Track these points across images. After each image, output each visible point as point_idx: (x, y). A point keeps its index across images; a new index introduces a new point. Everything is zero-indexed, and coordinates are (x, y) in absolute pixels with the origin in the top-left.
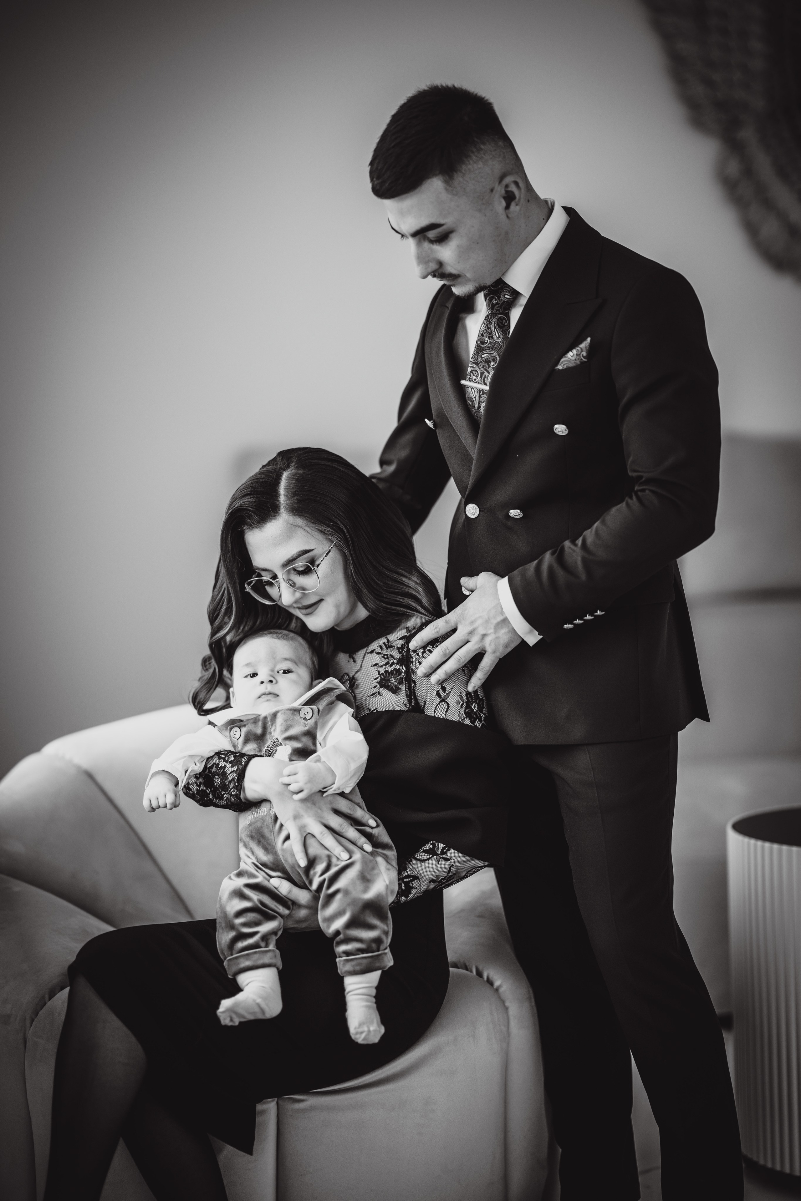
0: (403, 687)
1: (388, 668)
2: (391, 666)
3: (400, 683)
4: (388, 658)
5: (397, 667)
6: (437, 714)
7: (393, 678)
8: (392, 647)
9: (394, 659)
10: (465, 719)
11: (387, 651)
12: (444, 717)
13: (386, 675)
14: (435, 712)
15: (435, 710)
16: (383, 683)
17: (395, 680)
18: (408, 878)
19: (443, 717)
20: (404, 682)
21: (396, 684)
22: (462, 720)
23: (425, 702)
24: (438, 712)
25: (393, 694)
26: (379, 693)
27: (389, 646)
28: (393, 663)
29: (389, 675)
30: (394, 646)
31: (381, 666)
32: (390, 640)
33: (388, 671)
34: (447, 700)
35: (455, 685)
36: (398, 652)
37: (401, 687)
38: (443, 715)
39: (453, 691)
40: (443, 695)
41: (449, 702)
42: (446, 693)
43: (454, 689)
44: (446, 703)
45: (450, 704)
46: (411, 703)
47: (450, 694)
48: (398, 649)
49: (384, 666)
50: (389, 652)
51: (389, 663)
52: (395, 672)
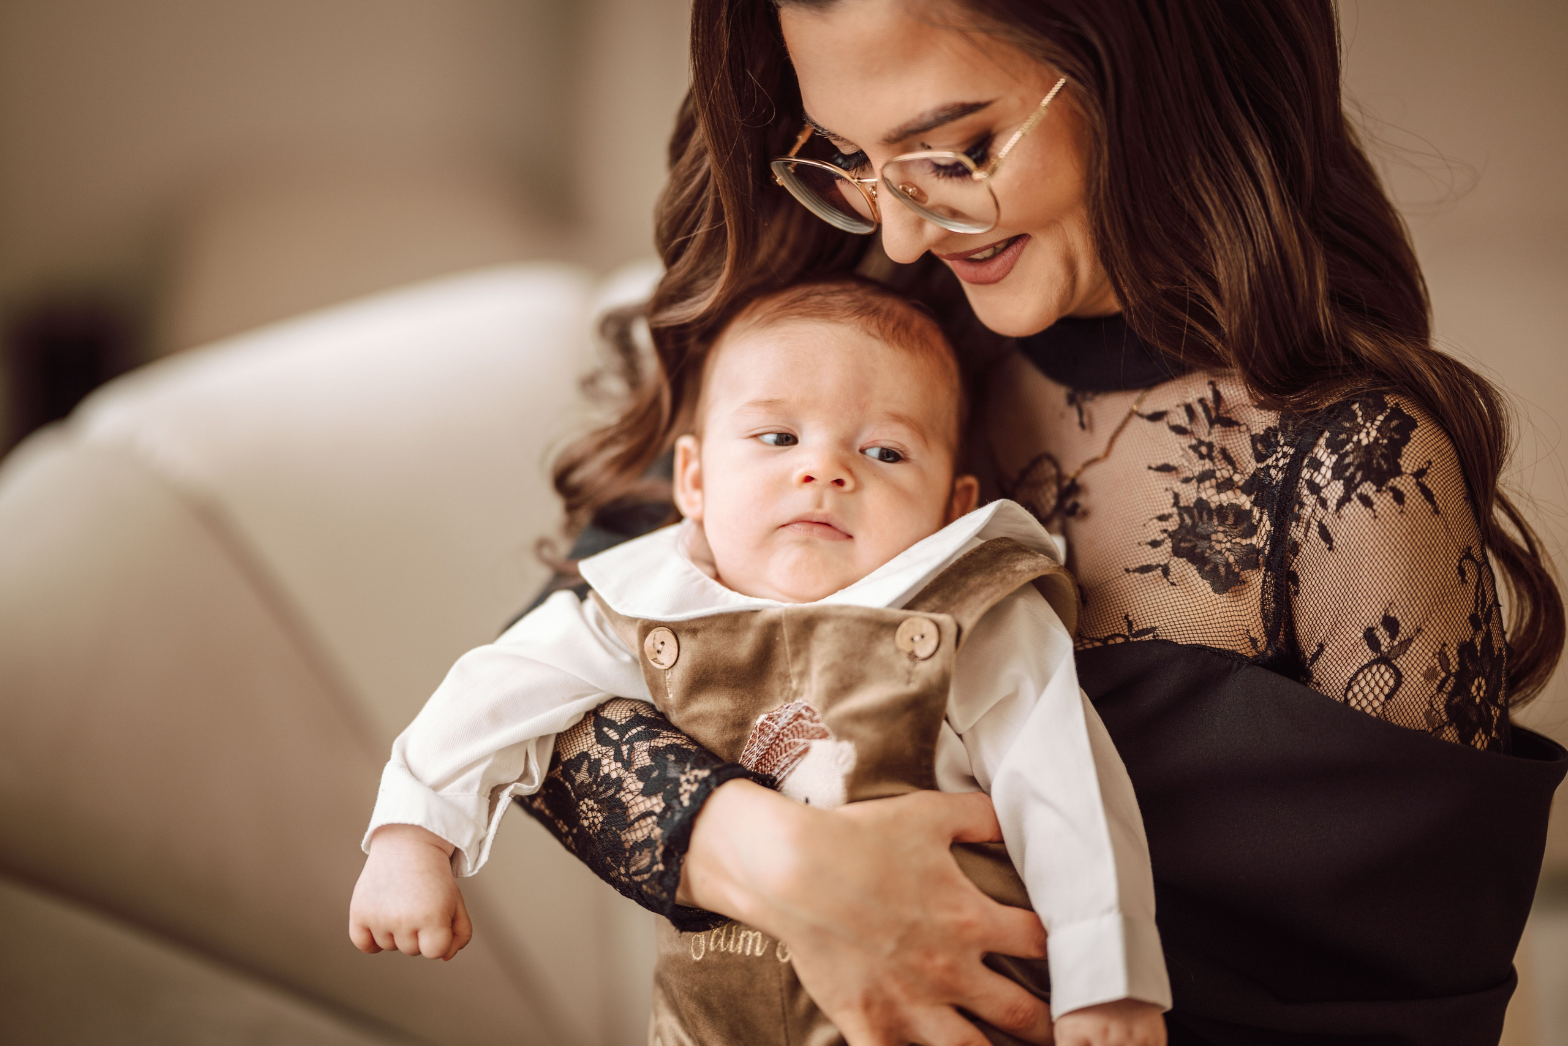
0: (1256, 579)
1: (1209, 492)
2: (1219, 489)
3: (1246, 560)
4: (1211, 457)
5: (1241, 499)
6: (1355, 695)
7: (1221, 536)
8: (1230, 423)
9: (1236, 474)
10: (1446, 728)
12: (1379, 710)
13: (1198, 519)
14: (1349, 687)
15: (1349, 683)
16: (1184, 539)
17: (1229, 546)
19: (1374, 709)
20: (1261, 561)
21: (1231, 559)
22: (1434, 730)
23: (1321, 647)
24: (1362, 690)
25: (1215, 591)
26: (1166, 570)
27: (1220, 416)
30: (1238, 424)
31: (1186, 481)
32: (1224, 398)
33: (1206, 503)
34: (1396, 663)
35: (1430, 619)
36: (1251, 451)
37: (1247, 574)
38: (1376, 704)
39: (1421, 637)
40: (1386, 644)
41: (1401, 670)
42: (1398, 639)
43: (1426, 630)
44: (1392, 671)
45: (1403, 680)
46: (1271, 634)
47: (1410, 645)
48: (1254, 439)
49: (1195, 483)
50: (1218, 438)
51: (1215, 478)
52: (1230, 518)
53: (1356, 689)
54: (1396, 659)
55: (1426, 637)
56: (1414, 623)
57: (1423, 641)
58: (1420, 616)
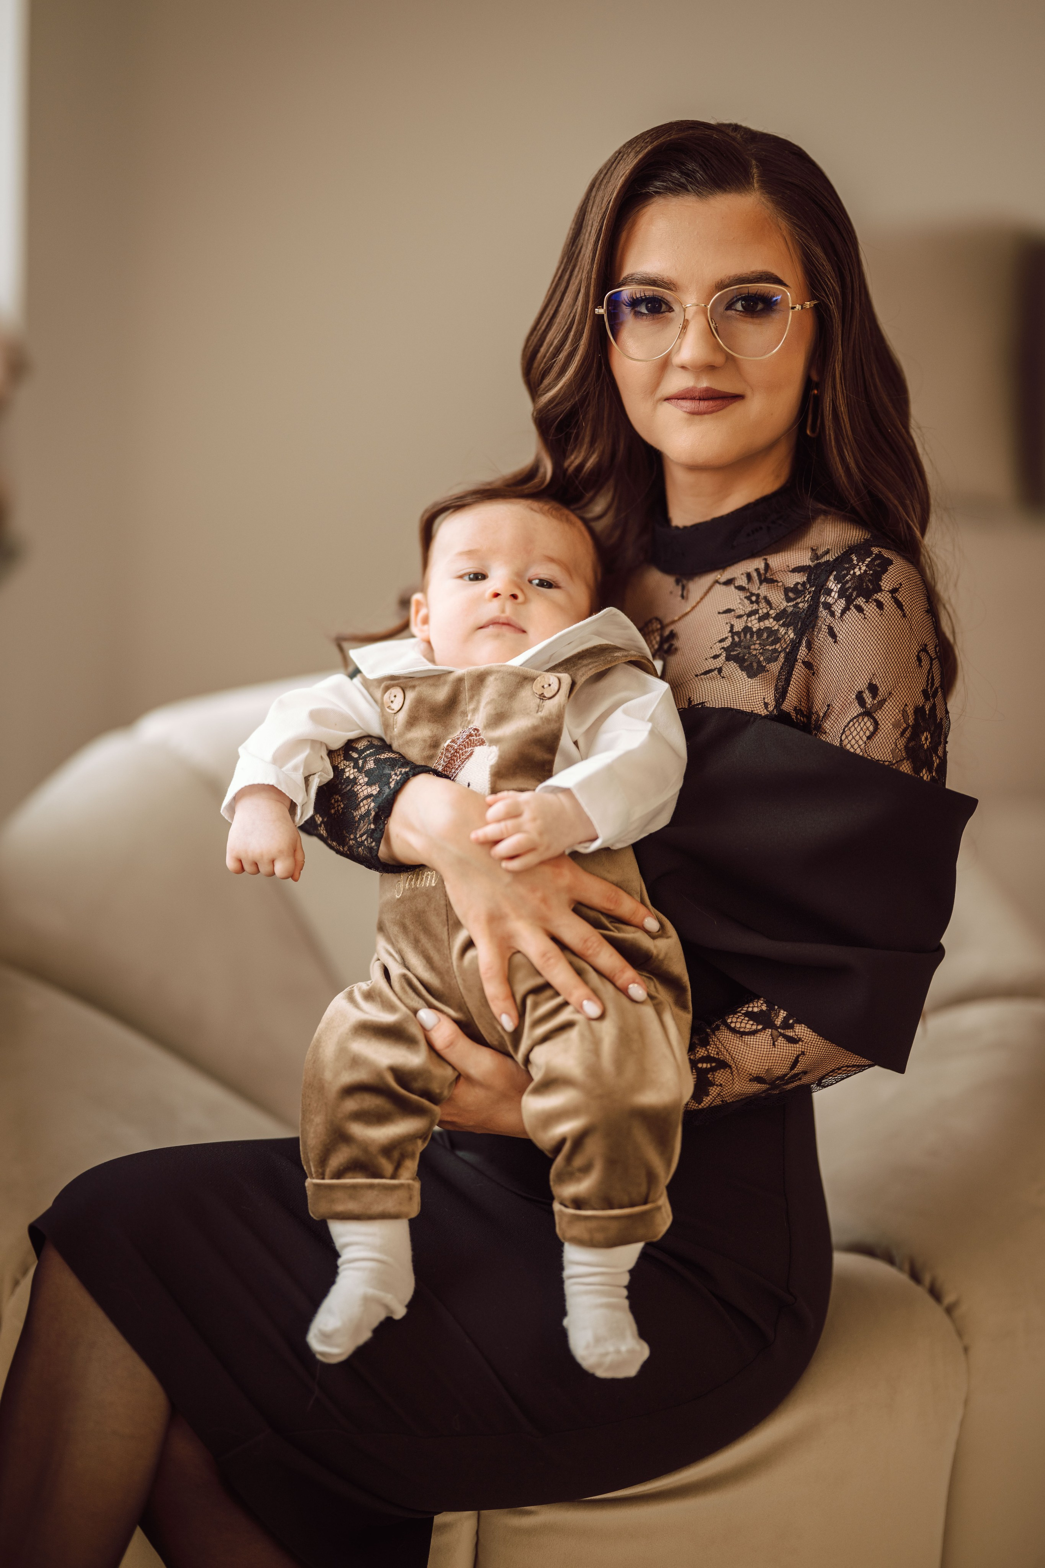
1: (753, 622)
2: (760, 619)
3: (771, 658)
4: (757, 602)
5: (774, 624)
6: (846, 741)
7: (757, 646)
8: (773, 581)
9: (771, 608)
10: (904, 762)
11: (759, 588)
13: (745, 637)
14: (843, 732)
15: (844, 730)
16: (734, 651)
17: (761, 651)
18: (707, 1063)
19: (860, 748)
20: (783, 659)
21: (762, 658)
22: (898, 763)
23: (828, 708)
24: (851, 734)
25: (749, 677)
26: (720, 670)
27: (766, 577)
28: (766, 616)
29: (752, 637)
30: (777, 581)
31: (740, 617)
32: (771, 566)
33: (751, 629)
34: (875, 715)
35: (898, 687)
36: (784, 597)
37: (770, 667)
38: (861, 743)
39: (891, 699)
40: (869, 702)
41: (878, 720)
42: (877, 699)
43: (895, 694)
44: (872, 721)
45: (879, 727)
46: (779, 700)
47: (884, 703)
49: (745, 618)
50: (764, 590)
51: (759, 614)
52: (765, 635)
53: (848, 733)
54: (875, 712)
55: (895, 699)
56: (887, 689)
57: (893, 701)
58: (891, 684)
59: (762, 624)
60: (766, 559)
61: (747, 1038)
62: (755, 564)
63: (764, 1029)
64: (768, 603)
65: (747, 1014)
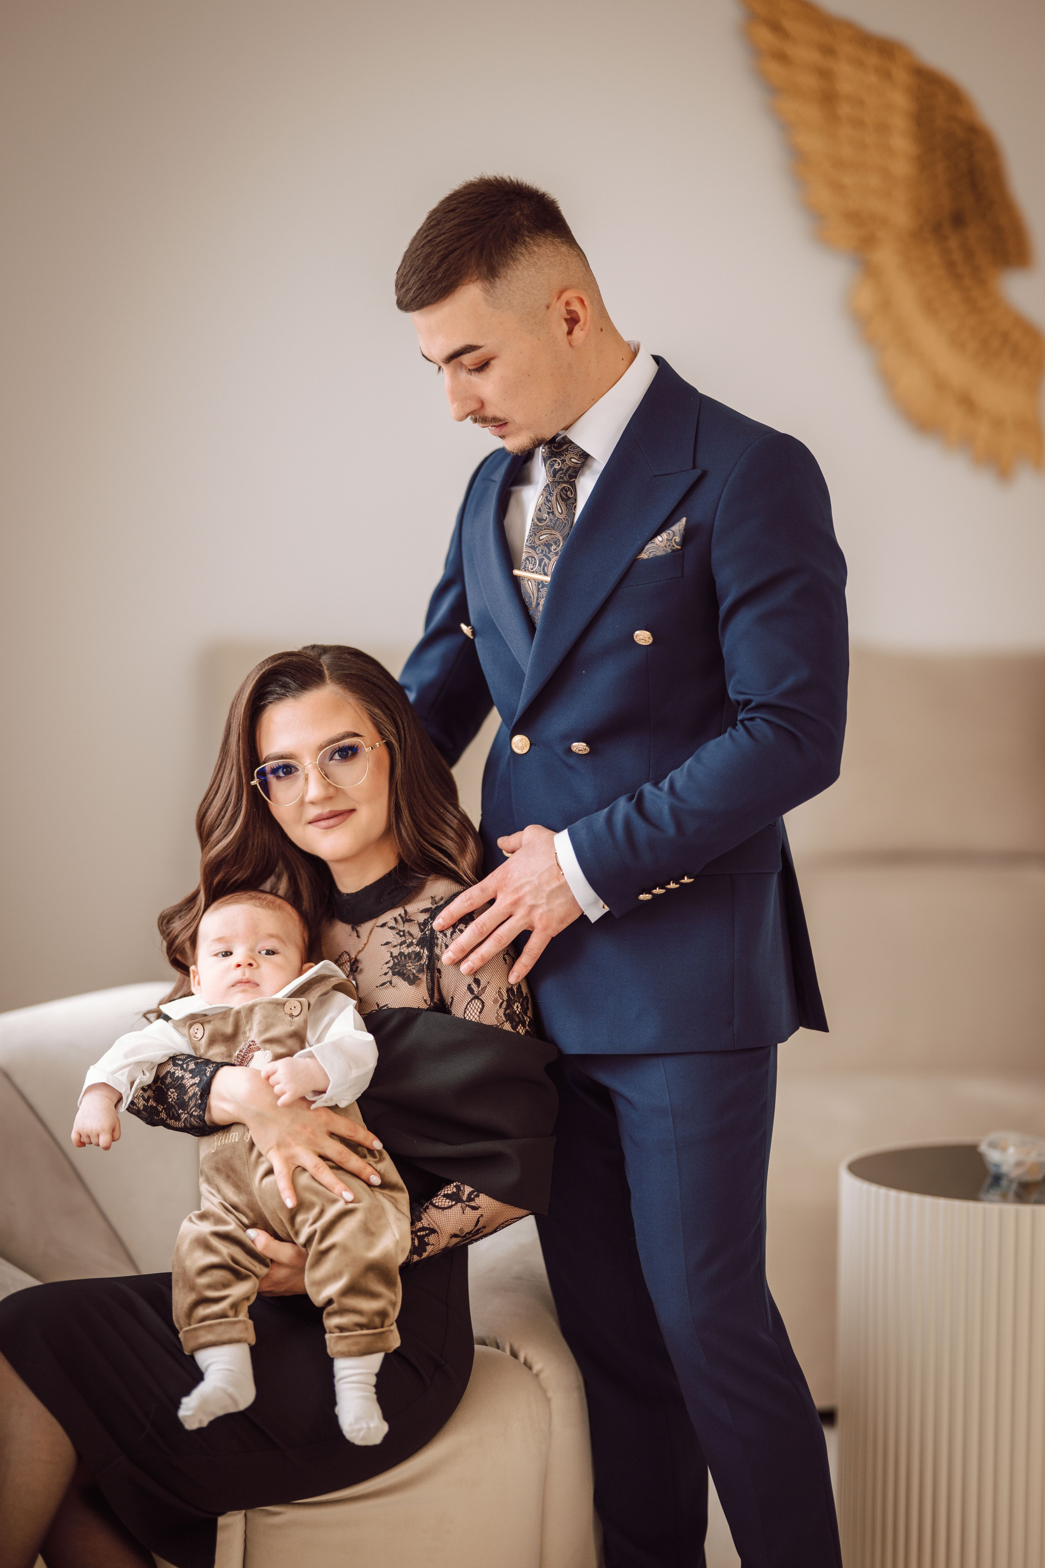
0: (423, 977)
1: (405, 949)
2: (408, 946)
3: (421, 971)
4: (404, 935)
5: (417, 949)
6: (467, 1015)
7: (410, 964)
8: (411, 921)
9: (413, 939)
10: (505, 1023)
11: (404, 927)
12: (478, 1019)
13: (400, 958)
14: (465, 1012)
15: (465, 1010)
16: (396, 969)
17: (413, 967)
18: (421, 1231)
19: (476, 1019)
20: (425, 970)
21: (415, 972)
22: (500, 1024)
23: (452, 998)
24: (470, 1012)
25: (410, 985)
26: (391, 982)
27: (406, 919)
28: (411, 944)
29: (405, 958)
30: (413, 920)
31: (395, 946)
32: (410, 912)
33: (404, 953)
34: (481, 998)
35: (493, 978)
36: (418, 929)
37: (420, 976)
38: (476, 1016)
39: (490, 985)
40: (476, 990)
41: (484, 1000)
42: (481, 987)
43: (492, 982)
44: (480, 1001)
45: (485, 1004)
46: (432, 996)
47: (486, 989)
48: (419, 924)
49: (399, 947)
50: (407, 927)
51: (406, 943)
52: (413, 956)
53: (468, 1012)
54: (481, 996)
55: (492, 985)
56: (486, 980)
57: (491, 987)
58: (489, 977)
59: (410, 949)
60: (404, 907)
61: (446, 1211)
62: (398, 912)
63: (456, 1203)
64: (411, 935)
65: (445, 1196)
